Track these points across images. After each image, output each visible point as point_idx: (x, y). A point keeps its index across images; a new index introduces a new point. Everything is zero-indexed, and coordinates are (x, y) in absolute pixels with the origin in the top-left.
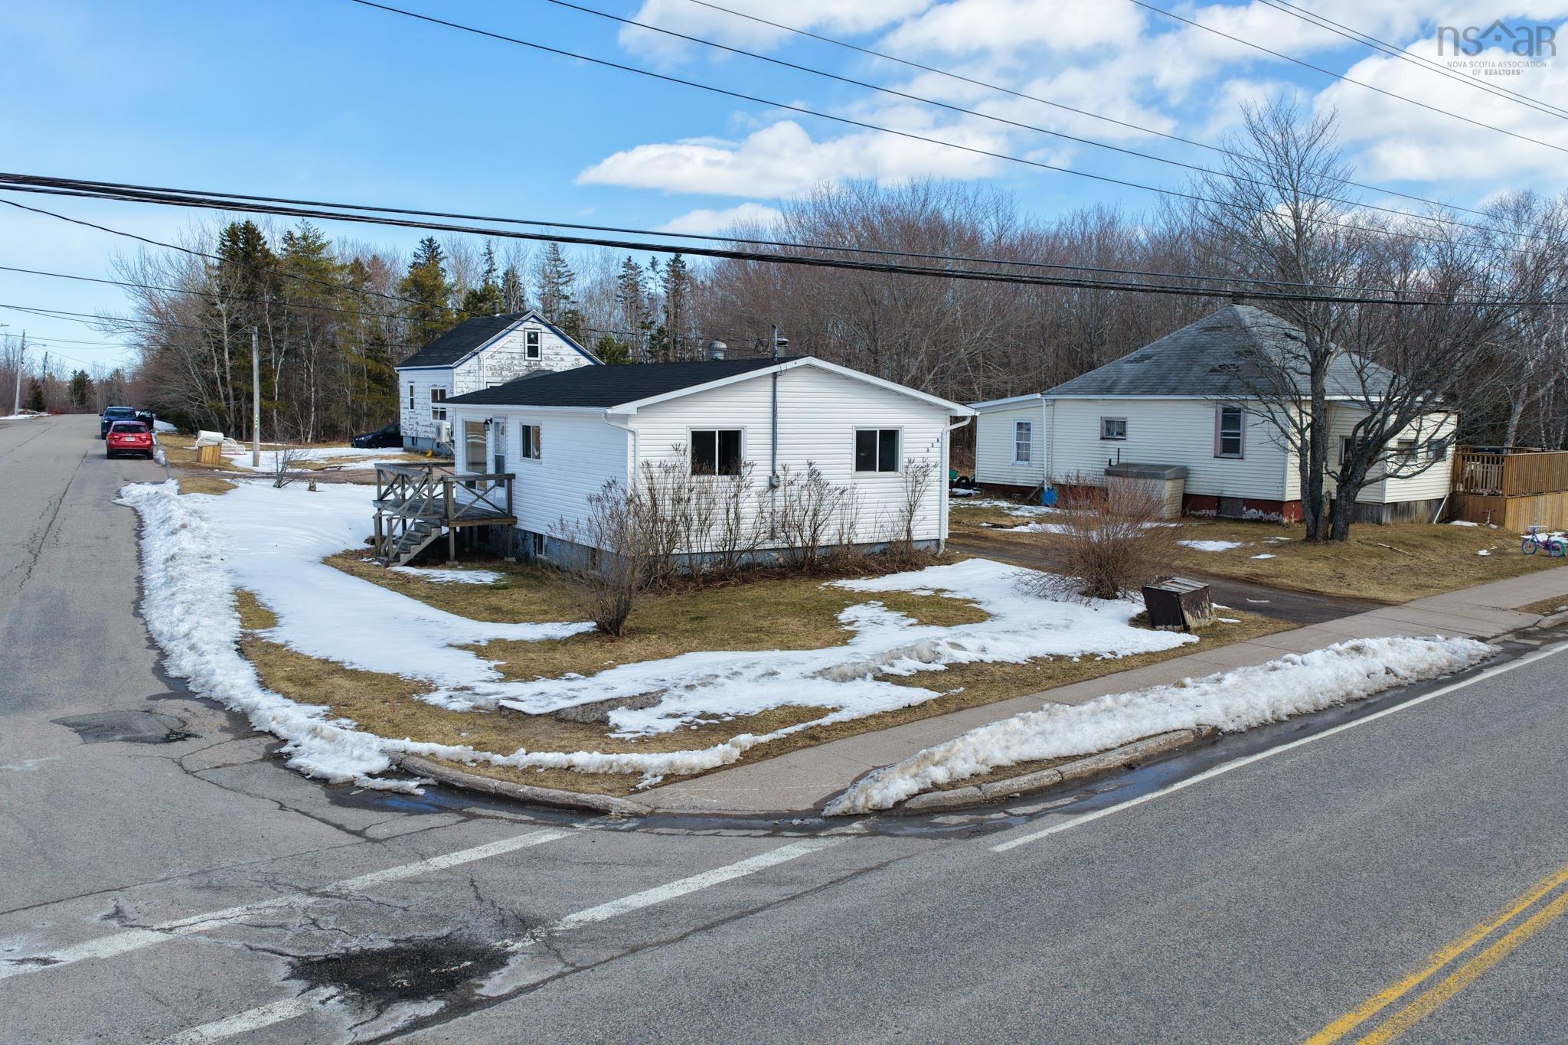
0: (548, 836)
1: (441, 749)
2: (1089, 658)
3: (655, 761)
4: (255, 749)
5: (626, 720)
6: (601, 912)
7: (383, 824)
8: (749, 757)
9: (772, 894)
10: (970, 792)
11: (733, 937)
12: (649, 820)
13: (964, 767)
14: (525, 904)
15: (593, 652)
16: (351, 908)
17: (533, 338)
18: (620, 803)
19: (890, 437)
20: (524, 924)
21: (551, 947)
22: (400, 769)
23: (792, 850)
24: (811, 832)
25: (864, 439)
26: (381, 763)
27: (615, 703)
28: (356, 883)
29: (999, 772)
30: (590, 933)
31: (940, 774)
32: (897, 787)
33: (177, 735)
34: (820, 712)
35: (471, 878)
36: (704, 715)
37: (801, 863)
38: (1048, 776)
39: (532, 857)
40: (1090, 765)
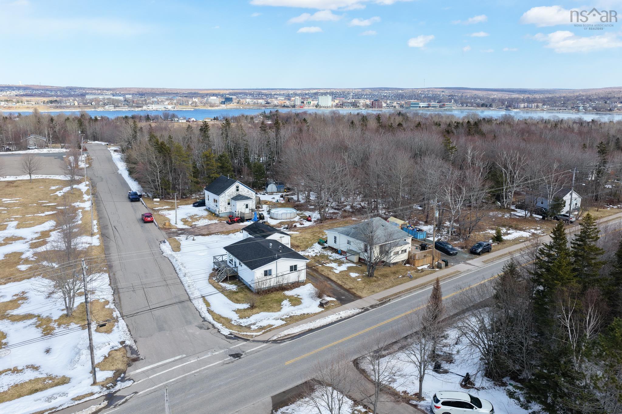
0: (245, 343)
1: (235, 332)
2: (308, 314)
3: (255, 334)
4: (216, 330)
5: (253, 327)
6: (249, 351)
7: (231, 341)
8: (263, 333)
9: (261, 349)
10: (282, 338)
11: (258, 353)
12: (254, 341)
13: (282, 335)
14: (243, 350)
15: (249, 312)
16: (231, 350)
17: (237, 187)
18: (251, 339)
19: (296, 266)
20: (244, 352)
21: (245, 354)
22: (231, 334)
23: (265, 345)
24: (267, 343)
25: (291, 267)
26: (229, 333)
27: (251, 324)
28: (231, 348)
29: (286, 336)
30: (248, 353)
31: (280, 336)
32: (275, 338)
33: (208, 329)
34: (272, 326)
35: (239, 347)
36: (260, 326)
37: (265, 346)
38: (289, 336)
39: (244, 345)
40: (295, 335)
